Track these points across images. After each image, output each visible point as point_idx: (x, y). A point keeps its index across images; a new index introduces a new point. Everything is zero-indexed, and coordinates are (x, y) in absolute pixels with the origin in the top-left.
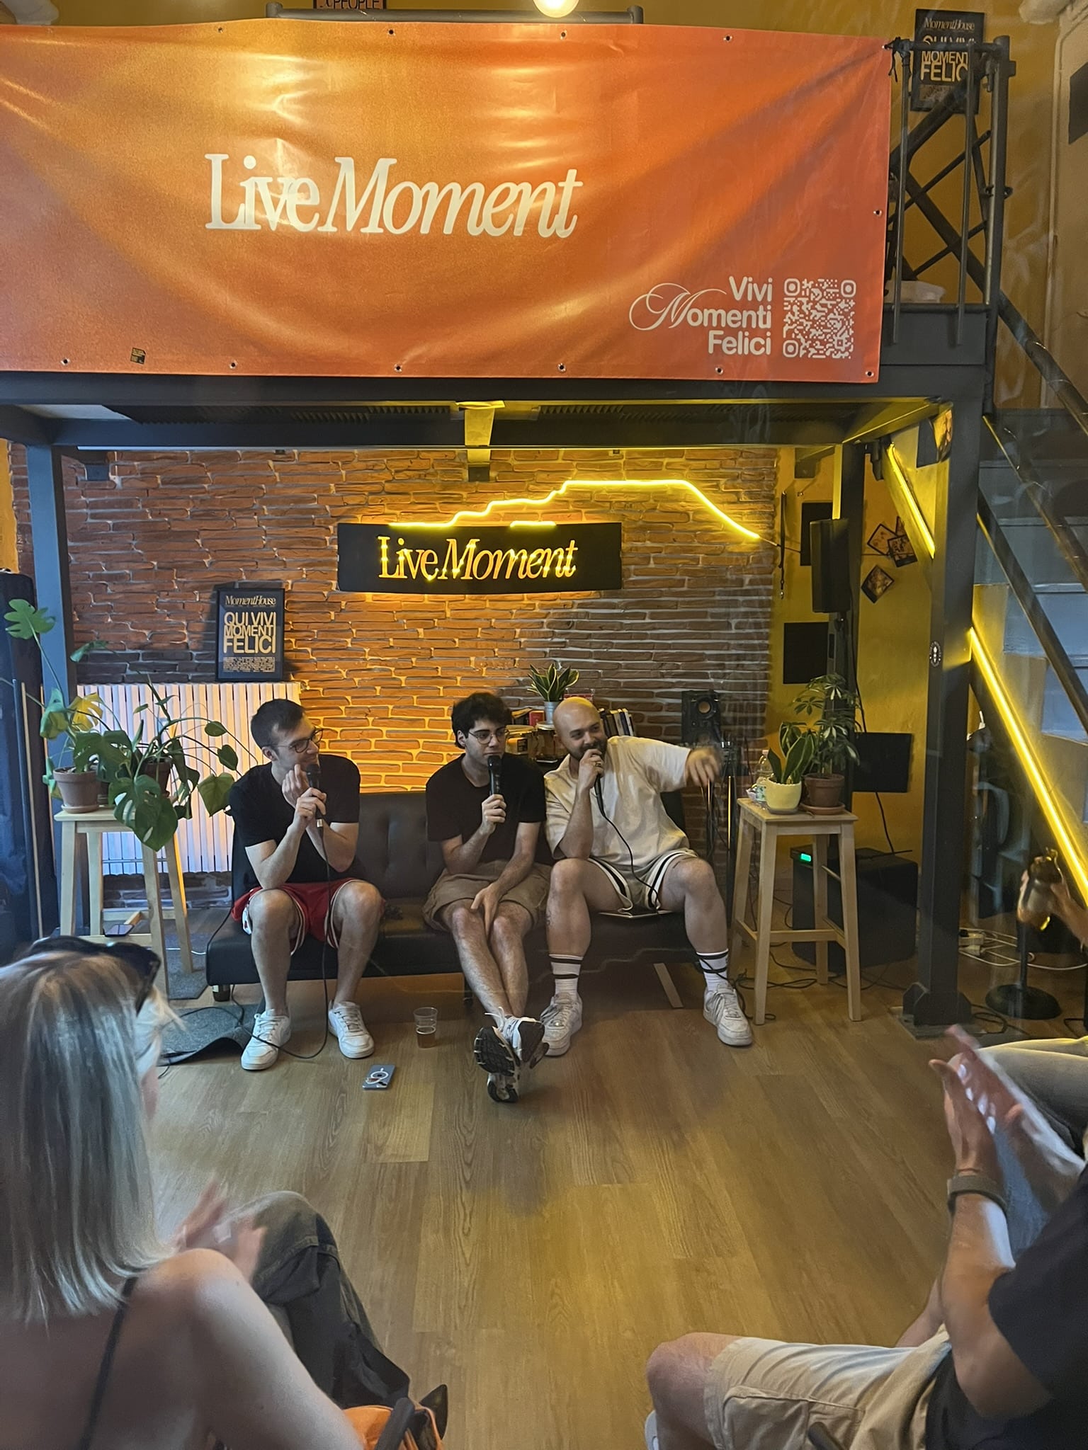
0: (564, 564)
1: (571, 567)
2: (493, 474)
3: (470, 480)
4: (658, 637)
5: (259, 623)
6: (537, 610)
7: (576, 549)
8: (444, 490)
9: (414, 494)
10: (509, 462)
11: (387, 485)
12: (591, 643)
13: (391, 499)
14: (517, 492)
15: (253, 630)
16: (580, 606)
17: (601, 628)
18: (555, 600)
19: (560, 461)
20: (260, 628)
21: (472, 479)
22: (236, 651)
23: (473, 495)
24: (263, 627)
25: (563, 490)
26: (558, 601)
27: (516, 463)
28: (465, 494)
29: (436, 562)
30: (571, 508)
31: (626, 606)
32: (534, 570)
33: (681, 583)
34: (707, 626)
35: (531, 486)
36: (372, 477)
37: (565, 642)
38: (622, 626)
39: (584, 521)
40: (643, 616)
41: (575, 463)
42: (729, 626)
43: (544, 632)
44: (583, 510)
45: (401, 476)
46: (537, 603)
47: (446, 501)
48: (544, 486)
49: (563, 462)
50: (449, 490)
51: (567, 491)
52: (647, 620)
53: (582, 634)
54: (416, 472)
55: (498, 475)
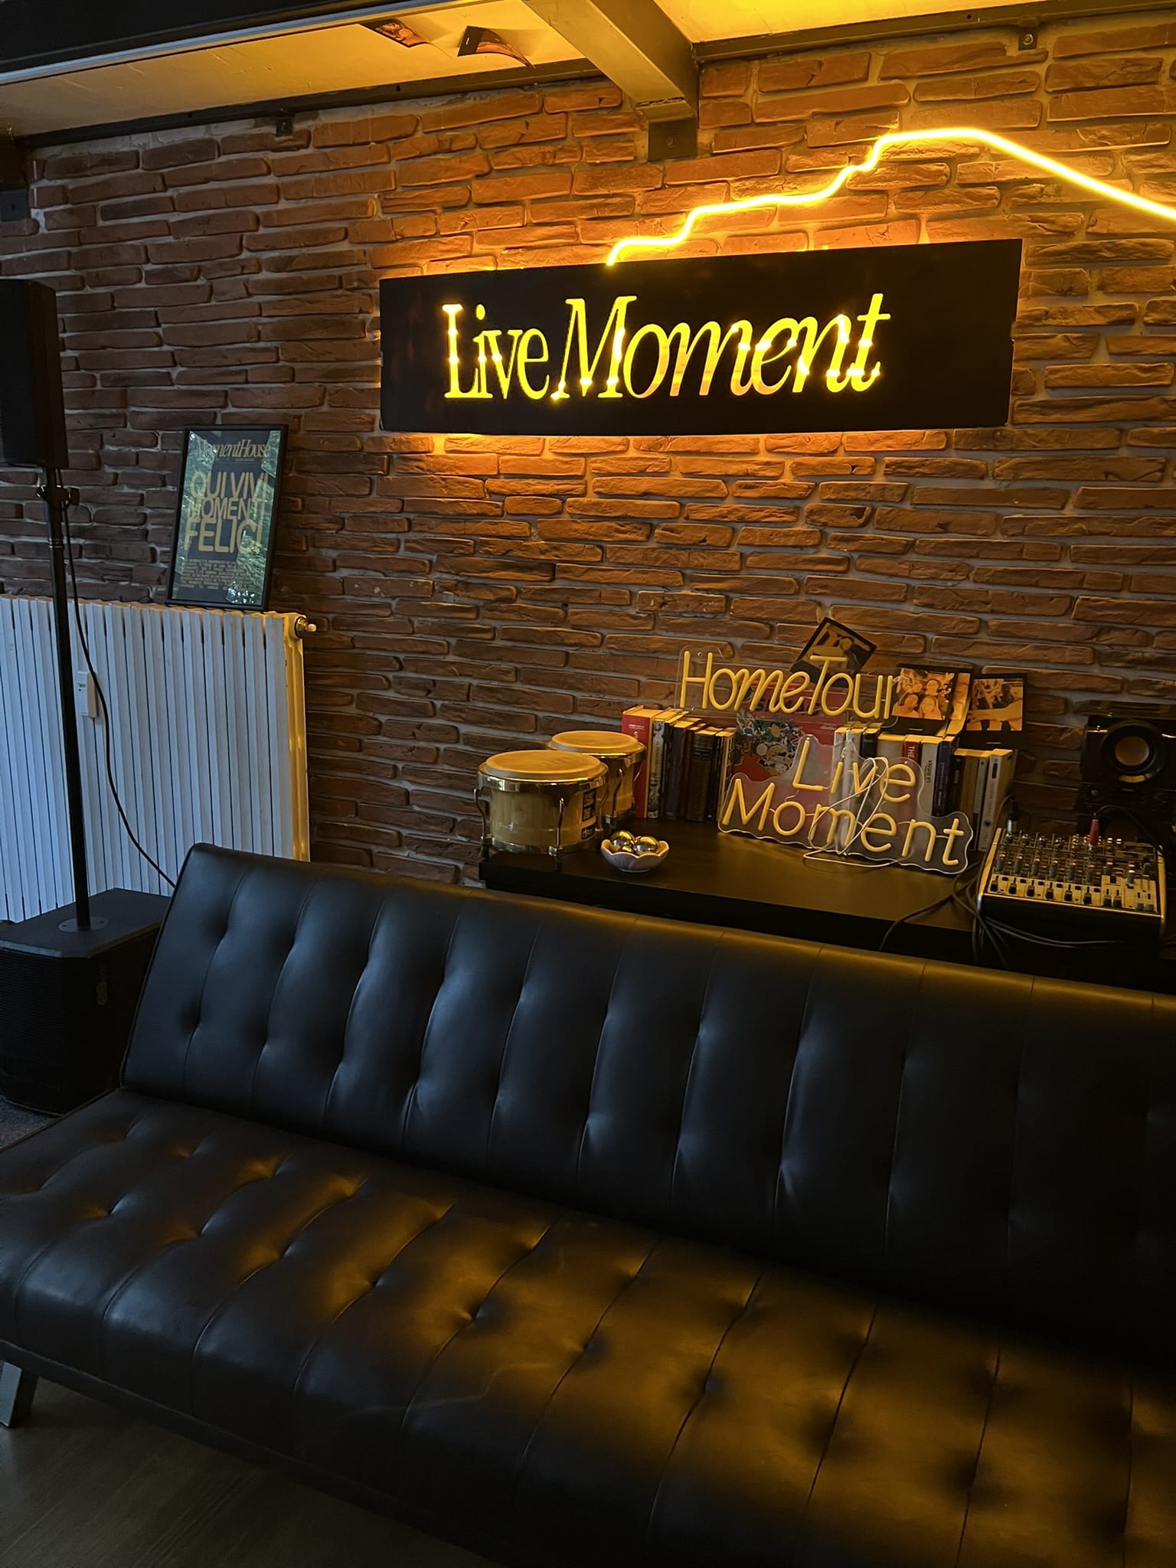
0: (850, 357)
1: (869, 365)
2: (704, 138)
3: (654, 158)
4: (1095, 556)
5: (241, 495)
6: (787, 479)
7: (887, 317)
8: (593, 187)
9: (534, 201)
10: (747, 100)
11: (475, 184)
12: (913, 566)
13: (482, 219)
14: (759, 179)
15: (231, 508)
16: (894, 470)
17: (943, 529)
18: (833, 453)
19: (873, 82)
20: (242, 503)
21: (655, 157)
22: (202, 548)
23: (654, 195)
24: (246, 502)
25: (871, 162)
26: (840, 458)
27: (762, 99)
28: (638, 193)
29: (545, 358)
30: (893, 210)
31: (1015, 473)
32: (770, 374)
35: (793, 158)
36: (447, 169)
37: (848, 560)
38: (1002, 524)
39: (925, 240)
41: (911, 86)
43: (798, 533)
44: (925, 212)
45: (506, 161)
46: (789, 462)
47: (595, 213)
48: (828, 156)
49: (883, 83)
50: (605, 185)
51: (881, 164)
52: (1069, 511)
53: (890, 542)
54: (535, 148)
55: (716, 135)
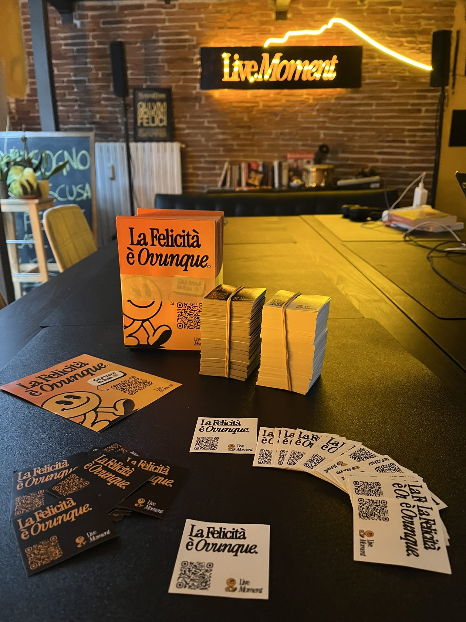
0: (329, 71)
1: (333, 74)
2: (289, 16)
3: (277, 19)
4: (379, 118)
5: (157, 109)
6: (311, 101)
7: (337, 61)
8: (261, 26)
11: (227, 22)
12: (341, 122)
13: (230, 32)
15: (154, 113)
17: (347, 112)
18: (322, 94)
19: (329, 7)
20: (157, 111)
22: (145, 125)
23: (277, 29)
24: (159, 110)
25: (329, 25)
26: (324, 95)
27: (303, 8)
29: (256, 69)
30: (334, 37)
31: (363, 99)
33: (395, 84)
34: (408, 111)
35: (311, 22)
37: (325, 121)
38: (359, 111)
39: (342, 45)
40: (371, 105)
41: (337, 9)
42: (419, 111)
43: (314, 115)
44: (341, 38)
46: (311, 97)
47: (261, 32)
48: (319, 23)
49: (331, 7)
50: (263, 26)
51: (332, 26)
53: (336, 116)
55: (292, 16)
